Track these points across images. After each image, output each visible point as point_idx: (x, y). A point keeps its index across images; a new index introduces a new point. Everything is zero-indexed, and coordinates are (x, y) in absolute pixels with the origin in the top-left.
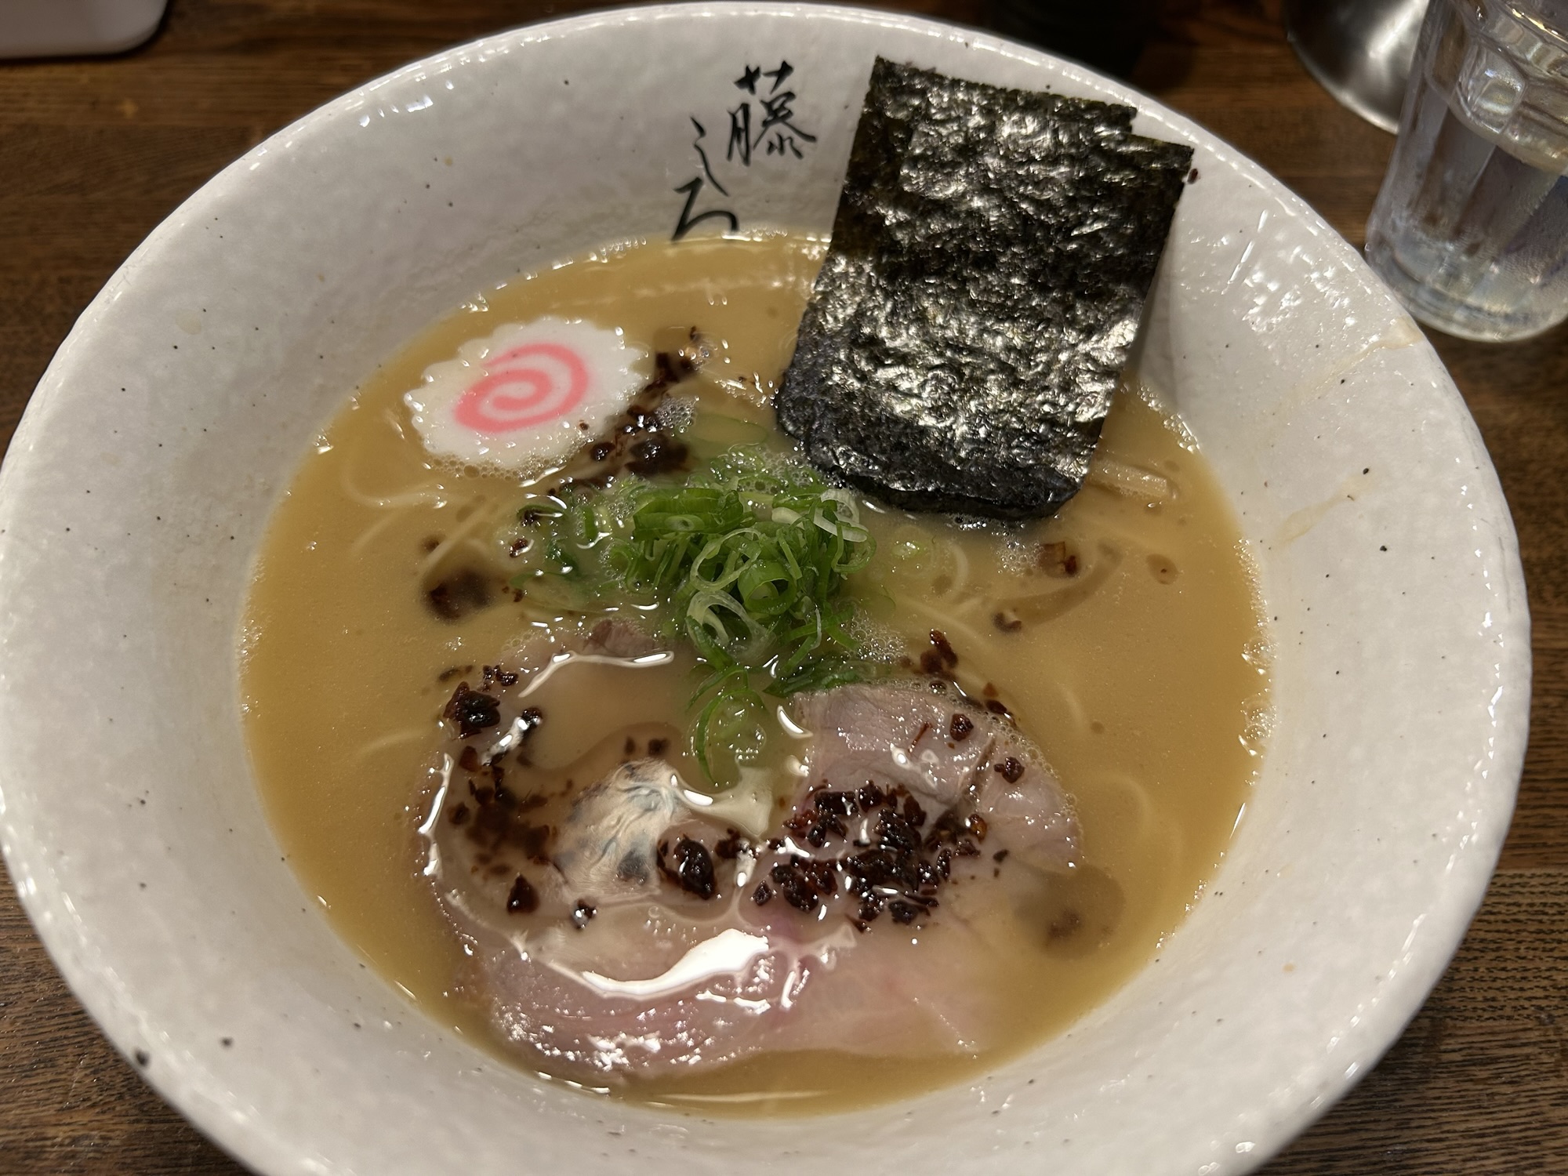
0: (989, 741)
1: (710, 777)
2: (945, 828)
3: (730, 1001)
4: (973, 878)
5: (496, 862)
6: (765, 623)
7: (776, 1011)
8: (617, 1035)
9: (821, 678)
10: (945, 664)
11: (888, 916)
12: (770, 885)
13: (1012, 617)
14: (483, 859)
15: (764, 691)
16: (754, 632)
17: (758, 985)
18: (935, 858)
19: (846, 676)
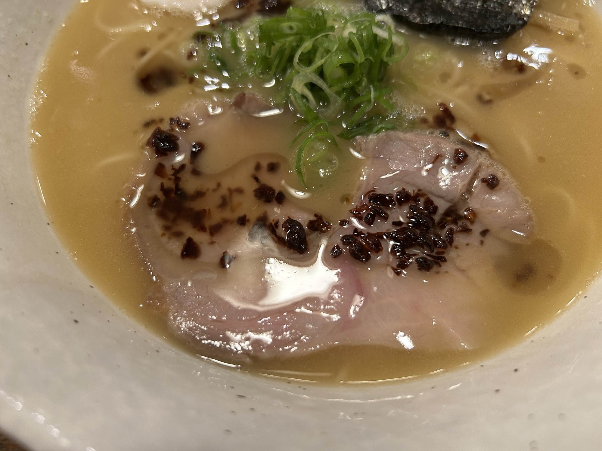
0: (477, 165)
1: (304, 183)
2: (449, 216)
3: (315, 313)
4: (468, 244)
5: (175, 229)
6: (339, 94)
7: (345, 320)
8: (247, 332)
9: (372, 129)
10: (448, 122)
11: (416, 266)
12: (341, 246)
13: (487, 97)
14: (167, 228)
15: (338, 136)
16: (332, 99)
17: (333, 304)
18: (443, 233)
19: (389, 126)
